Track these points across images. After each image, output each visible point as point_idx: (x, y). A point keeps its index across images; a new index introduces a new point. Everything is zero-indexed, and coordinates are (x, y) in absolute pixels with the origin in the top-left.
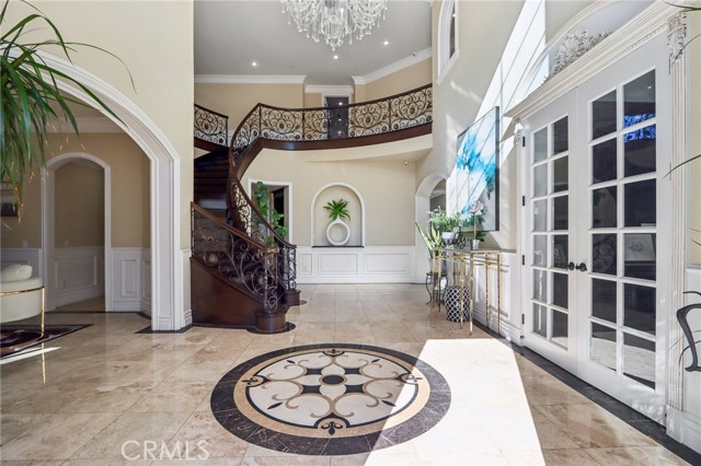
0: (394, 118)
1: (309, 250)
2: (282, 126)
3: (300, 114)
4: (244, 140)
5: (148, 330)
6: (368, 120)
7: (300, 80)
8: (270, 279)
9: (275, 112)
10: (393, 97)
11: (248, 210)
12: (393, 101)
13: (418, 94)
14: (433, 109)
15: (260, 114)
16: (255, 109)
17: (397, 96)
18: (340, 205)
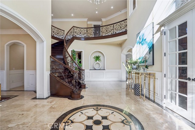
0: (115, 30)
1: (89, 71)
2: (80, 33)
3: (86, 29)
4: (69, 37)
5: (35, 98)
6: (107, 31)
7: (86, 20)
8: (75, 81)
9: (78, 29)
10: (115, 23)
11: (69, 58)
12: (115, 25)
13: (123, 22)
14: (127, 27)
15: (74, 29)
16: (72, 28)
17: (116, 23)
18: (98, 57)
